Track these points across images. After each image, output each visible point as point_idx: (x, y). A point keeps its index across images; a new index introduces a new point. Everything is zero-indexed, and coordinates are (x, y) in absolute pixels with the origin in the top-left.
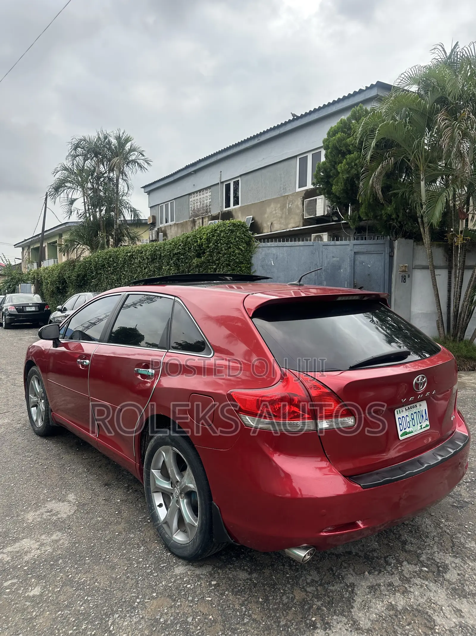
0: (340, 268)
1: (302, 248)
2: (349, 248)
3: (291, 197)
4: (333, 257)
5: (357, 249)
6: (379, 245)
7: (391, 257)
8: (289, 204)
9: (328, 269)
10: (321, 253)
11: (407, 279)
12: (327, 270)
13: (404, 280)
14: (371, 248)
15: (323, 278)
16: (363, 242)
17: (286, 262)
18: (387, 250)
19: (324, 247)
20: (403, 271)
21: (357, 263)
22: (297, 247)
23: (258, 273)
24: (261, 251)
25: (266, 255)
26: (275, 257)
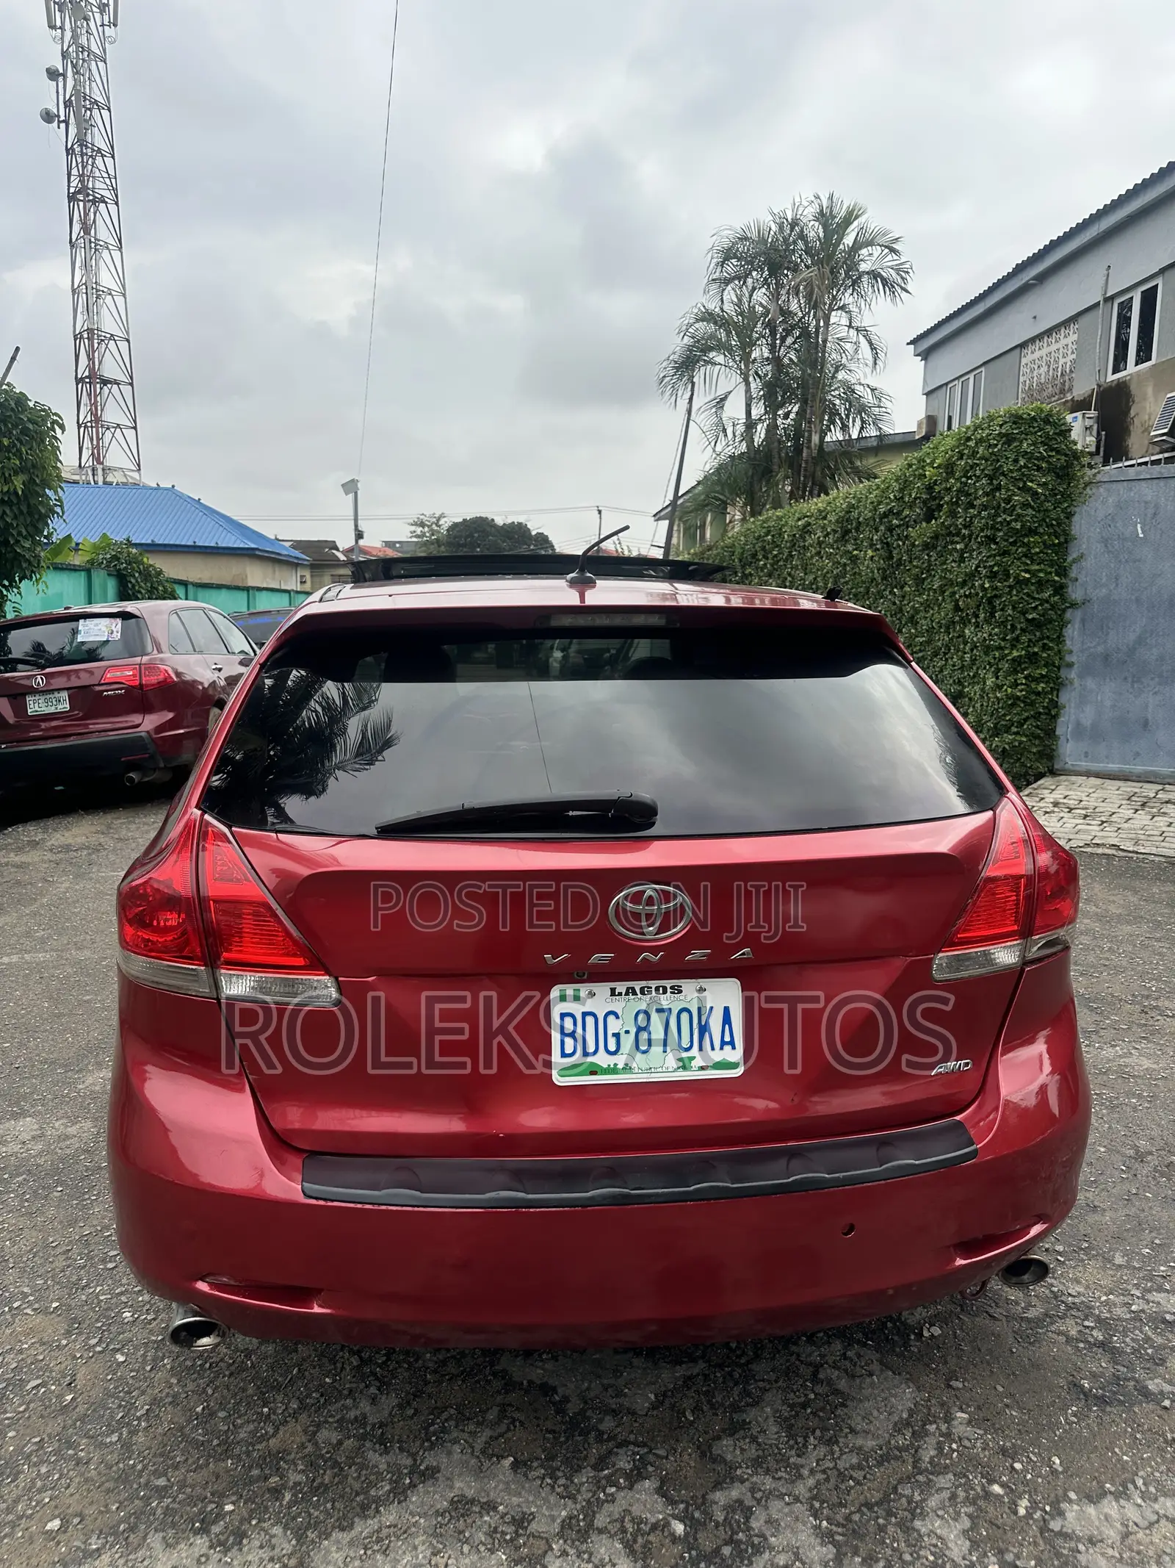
23: (1088, 563)
24: (1105, 494)
25: (1119, 506)
26: (1150, 511)
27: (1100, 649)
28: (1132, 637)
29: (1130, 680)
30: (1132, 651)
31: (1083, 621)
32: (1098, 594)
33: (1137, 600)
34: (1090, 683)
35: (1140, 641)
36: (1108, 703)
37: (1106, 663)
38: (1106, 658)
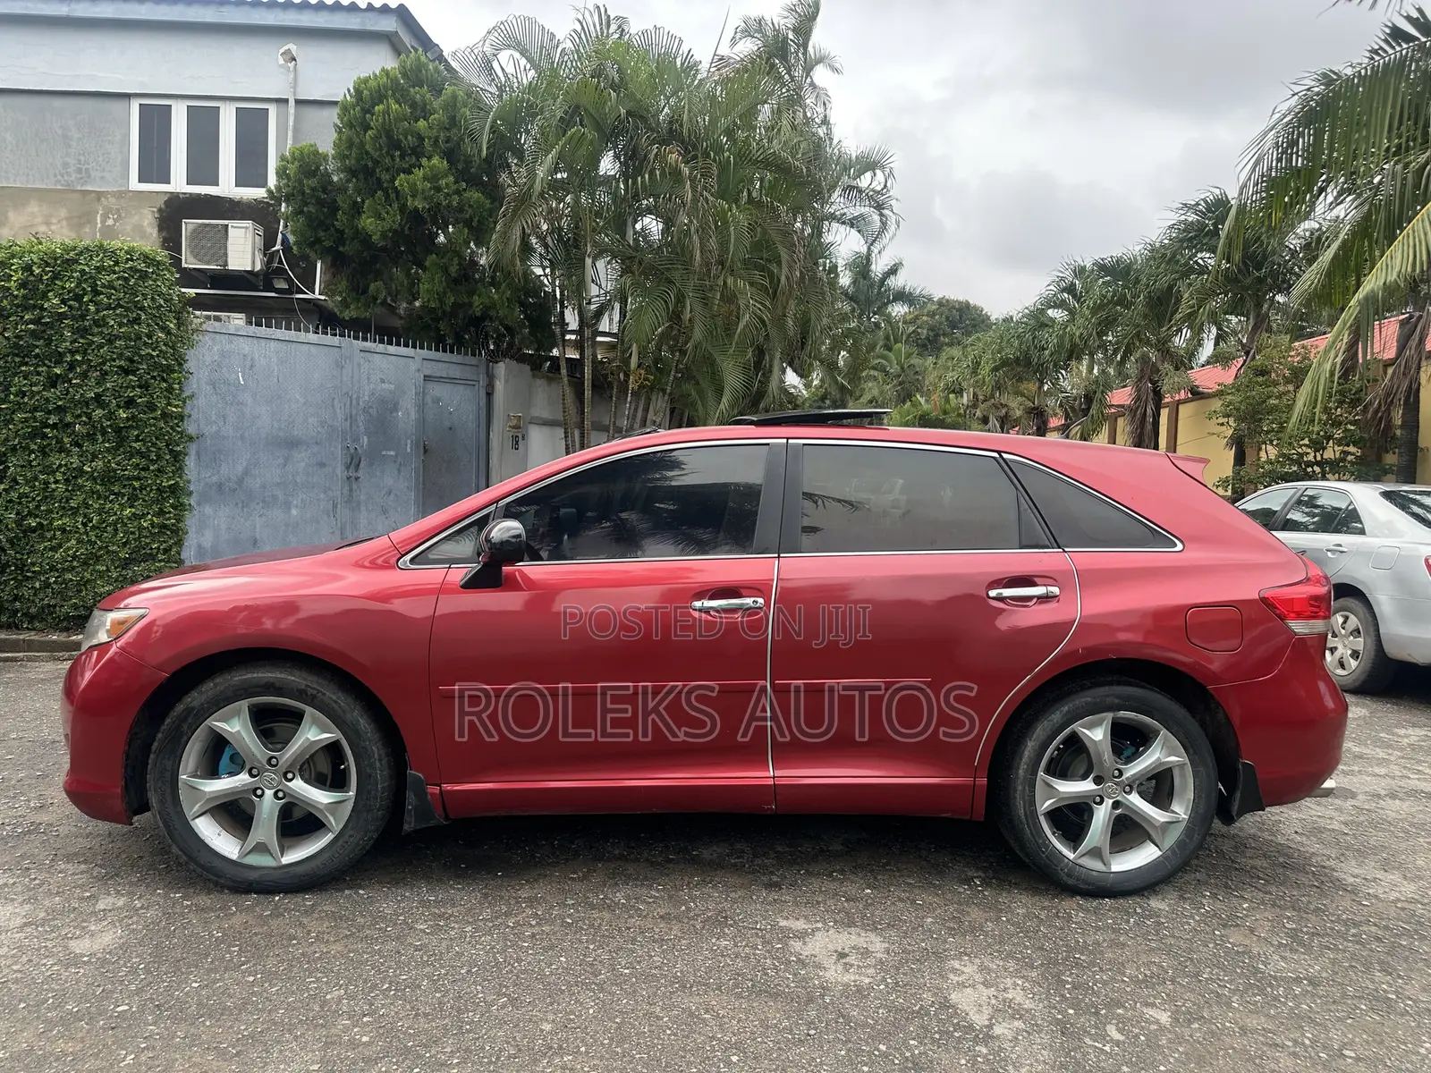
0: (395, 408)
1: (313, 349)
2: (413, 365)
3: (113, 200)
4: (383, 381)
5: (430, 369)
6: (468, 368)
7: (489, 395)
8: (105, 217)
9: (371, 407)
10: (356, 366)
11: (521, 442)
12: (371, 410)
13: (516, 445)
14: (456, 372)
15: (362, 429)
16: (439, 355)
17: (275, 380)
18: (483, 381)
19: (362, 354)
20: (514, 427)
21: (428, 400)
22: (304, 346)
23: (201, 401)
24: (210, 343)
25: (223, 354)
26: (248, 363)
27: (214, 479)
28: (240, 469)
29: (240, 505)
30: (240, 481)
31: (198, 454)
32: (209, 430)
33: (242, 437)
34: (208, 510)
35: (246, 472)
36: (224, 527)
37: (220, 490)
38: (220, 486)
